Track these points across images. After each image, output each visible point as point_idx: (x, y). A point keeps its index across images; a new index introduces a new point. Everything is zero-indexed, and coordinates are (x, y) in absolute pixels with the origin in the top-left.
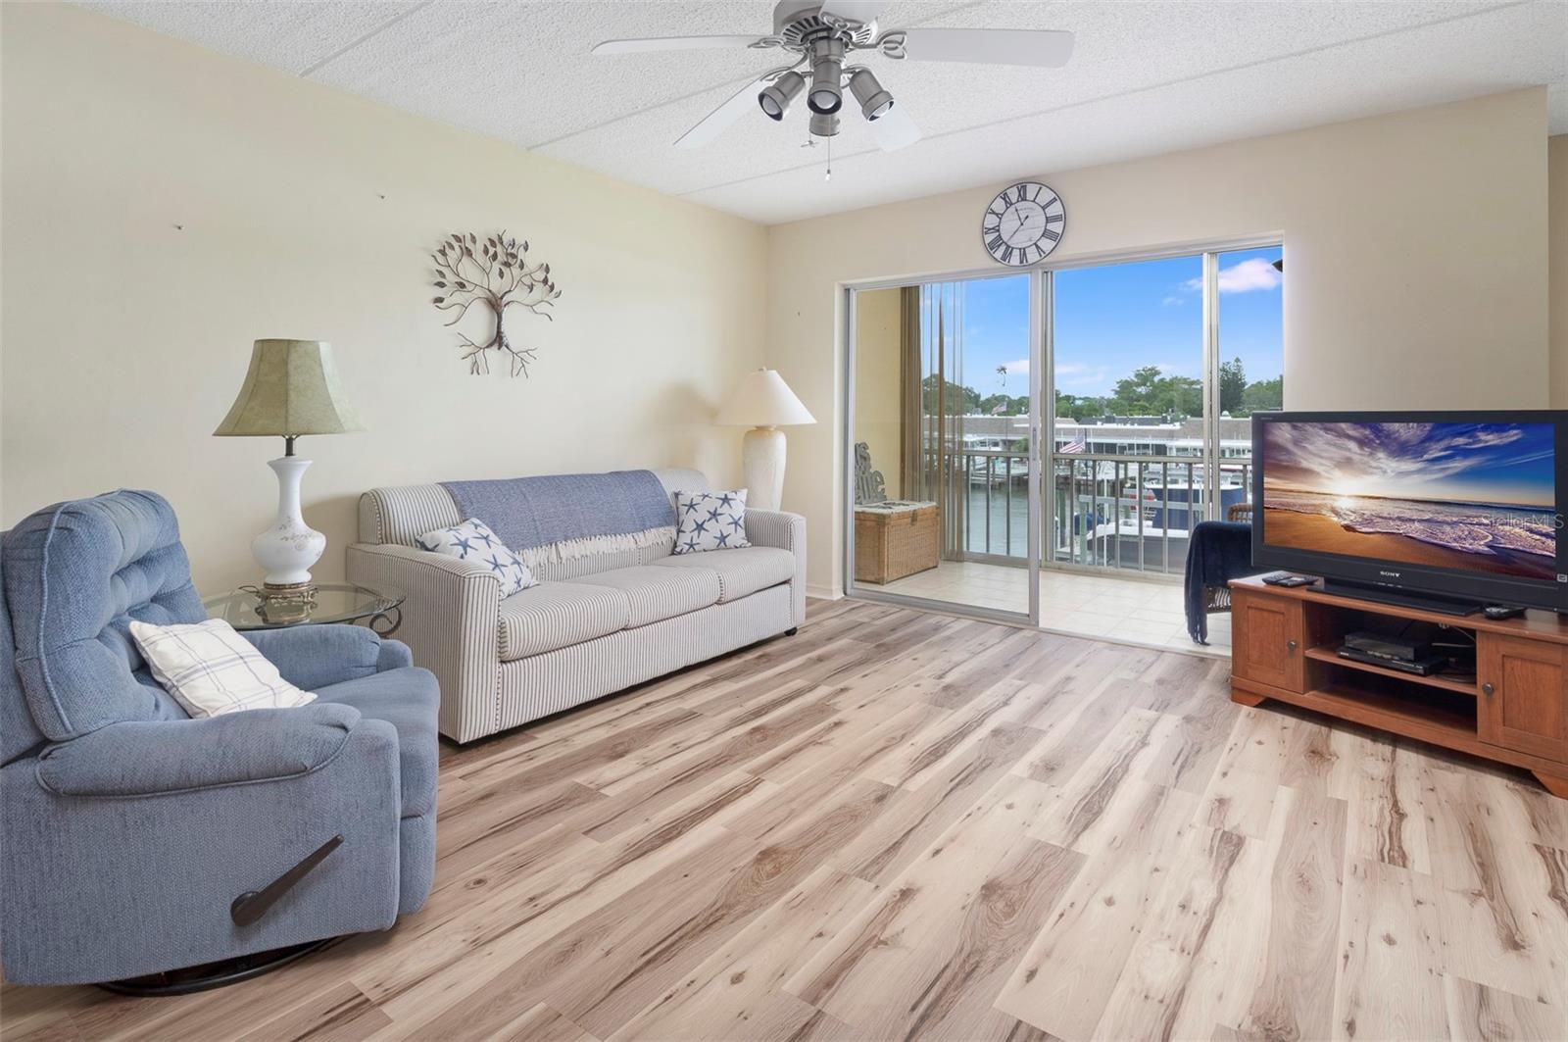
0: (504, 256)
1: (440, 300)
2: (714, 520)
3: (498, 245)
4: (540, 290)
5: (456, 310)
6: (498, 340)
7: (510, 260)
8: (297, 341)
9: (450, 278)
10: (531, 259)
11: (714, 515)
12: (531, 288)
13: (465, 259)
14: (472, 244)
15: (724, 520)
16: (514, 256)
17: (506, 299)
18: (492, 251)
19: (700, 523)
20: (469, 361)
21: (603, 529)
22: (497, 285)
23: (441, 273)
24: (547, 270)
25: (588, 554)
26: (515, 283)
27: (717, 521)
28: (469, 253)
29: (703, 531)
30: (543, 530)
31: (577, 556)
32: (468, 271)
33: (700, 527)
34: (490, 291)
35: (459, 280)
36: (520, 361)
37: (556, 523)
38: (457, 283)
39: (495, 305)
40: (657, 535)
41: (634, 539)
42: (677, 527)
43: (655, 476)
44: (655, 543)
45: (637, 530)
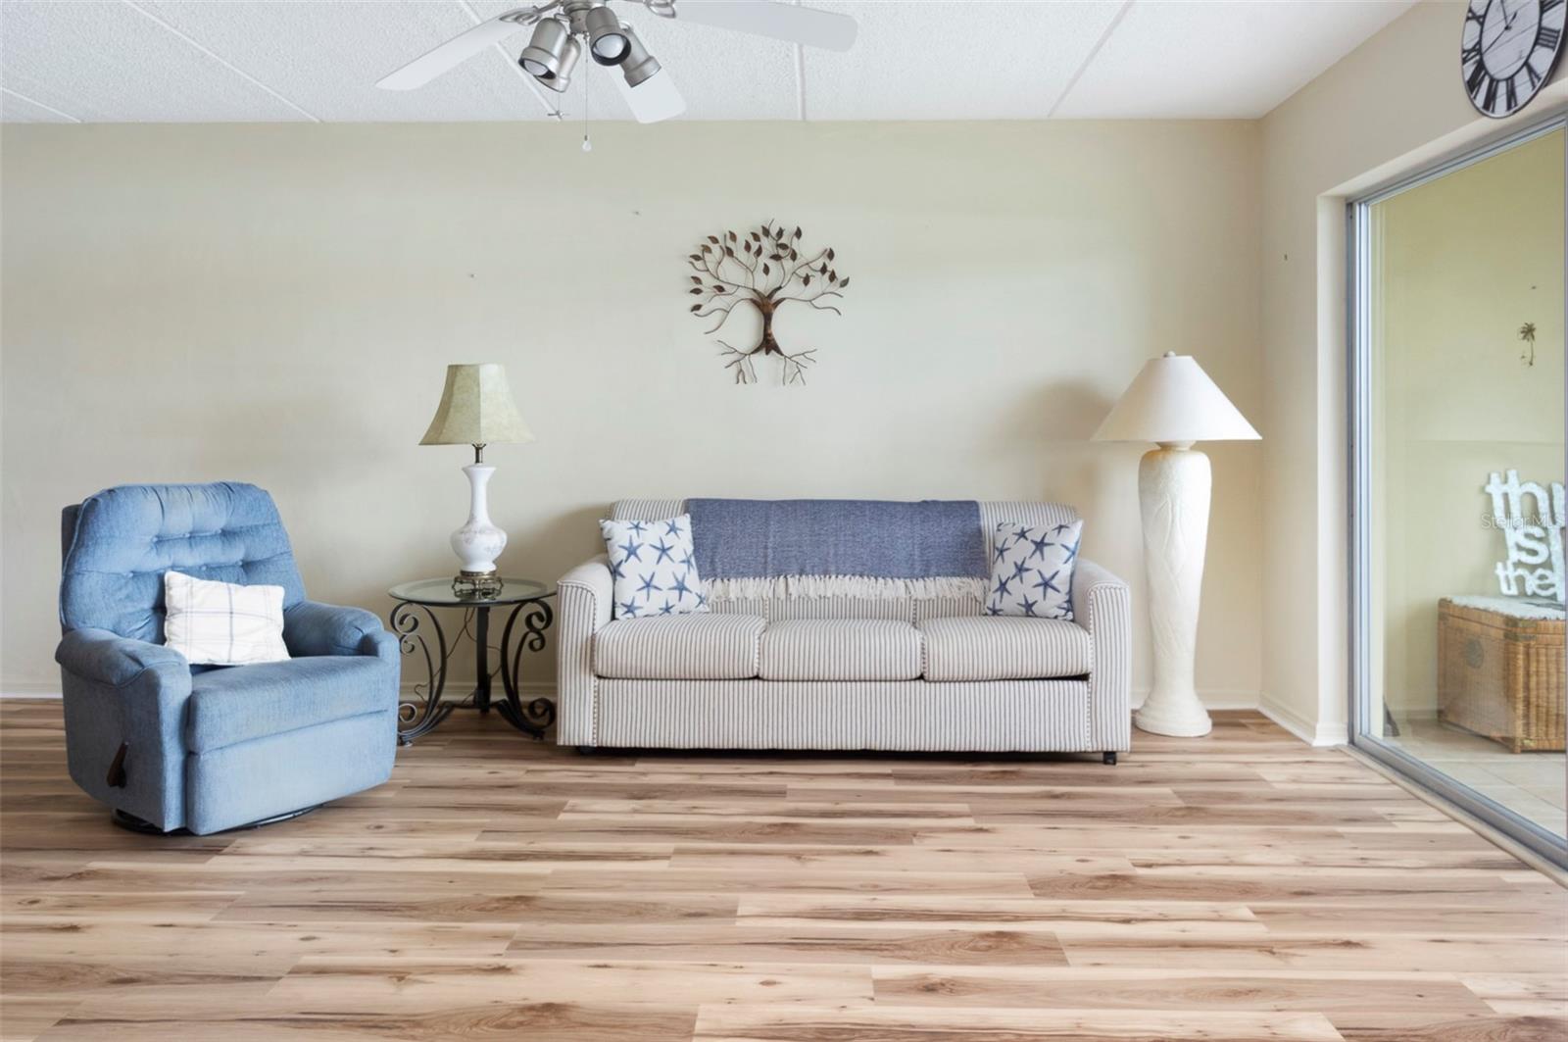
0: (775, 247)
1: (697, 307)
2: (1018, 579)
3: (763, 238)
4: (819, 282)
5: (717, 316)
6: (768, 344)
7: (781, 252)
8: (462, 366)
9: (708, 282)
10: (808, 249)
11: (1020, 569)
12: (806, 281)
13: (727, 260)
14: (733, 243)
16: (784, 247)
17: (778, 296)
18: (755, 246)
19: (1004, 580)
20: (734, 369)
21: (859, 569)
22: (764, 284)
23: (697, 280)
24: (831, 255)
25: (829, 595)
26: (787, 280)
27: (1022, 580)
28: (730, 252)
29: (1005, 594)
30: (773, 559)
31: (812, 594)
32: (730, 271)
33: (1003, 587)
34: (755, 290)
35: (718, 283)
36: (797, 365)
37: (794, 553)
38: (715, 287)
39: (765, 305)
40: (946, 587)
41: (906, 586)
42: (986, 581)
43: (978, 510)
44: (941, 596)
45: (913, 576)
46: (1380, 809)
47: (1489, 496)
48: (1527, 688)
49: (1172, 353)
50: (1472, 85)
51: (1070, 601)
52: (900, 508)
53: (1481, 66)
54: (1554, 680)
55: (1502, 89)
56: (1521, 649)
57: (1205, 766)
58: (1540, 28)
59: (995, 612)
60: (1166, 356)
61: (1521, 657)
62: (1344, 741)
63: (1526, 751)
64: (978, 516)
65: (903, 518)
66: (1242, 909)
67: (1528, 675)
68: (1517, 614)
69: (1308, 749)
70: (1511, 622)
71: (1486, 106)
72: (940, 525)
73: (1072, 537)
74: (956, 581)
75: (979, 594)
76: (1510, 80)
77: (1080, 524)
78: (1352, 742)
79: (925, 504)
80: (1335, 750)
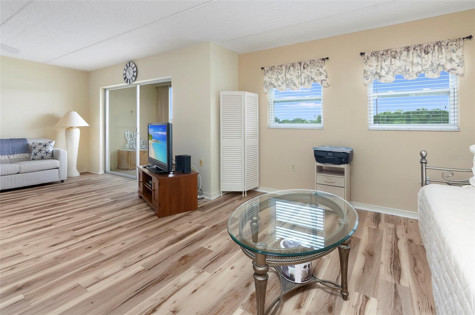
2: (40, 152)
11: (40, 150)
15: (42, 152)
19: (36, 153)
27: (41, 152)
29: (36, 156)
33: (35, 154)
40: (19, 156)
41: (8, 156)
42: (30, 154)
43: (26, 140)
44: (18, 158)
45: (10, 154)
46: (111, 179)
47: (125, 134)
48: (130, 161)
49: (72, 111)
50: (125, 79)
51: (52, 155)
52: (4, 140)
53: (126, 77)
54: (134, 159)
55: (129, 80)
56: (130, 155)
57: (80, 180)
58: (133, 75)
59: (33, 159)
60: (71, 111)
61: (130, 156)
62: (104, 173)
63: (130, 170)
64: (27, 141)
65: (5, 143)
66: (94, 193)
67: (131, 159)
68: (129, 151)
69: (98, 175)
70: (128, 152)
71: (127, 82)
72: (16, 143)
73: (53, 144)
74: (22, 154)
75: (28, 157)
76: (130, 80)
77: (54, 141)
78: (105, 172)
79: (11, 139)
80: (103, 174)
